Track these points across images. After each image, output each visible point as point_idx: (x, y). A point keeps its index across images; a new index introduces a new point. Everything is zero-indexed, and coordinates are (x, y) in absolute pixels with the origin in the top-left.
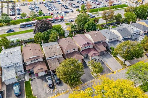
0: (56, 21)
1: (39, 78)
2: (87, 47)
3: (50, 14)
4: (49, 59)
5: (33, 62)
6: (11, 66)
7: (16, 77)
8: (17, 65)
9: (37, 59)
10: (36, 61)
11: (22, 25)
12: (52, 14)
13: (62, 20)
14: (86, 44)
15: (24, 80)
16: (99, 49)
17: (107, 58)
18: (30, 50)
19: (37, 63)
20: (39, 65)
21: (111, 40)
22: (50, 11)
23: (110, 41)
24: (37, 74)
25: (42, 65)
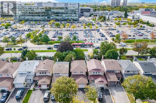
0: (85, 46)
1: (41, 90)
2: (96, 73)
3: (84, 40)
4: (55, 76)
5: (42, 74)
6: (24, 73)
7: (24, 84)
8: (29, 74)
9: (45, 73)
10: (44, 74)
11: (55, 45)
12: (86, 40)
13: (91, 46)
14: (95, 70)
15: (29, 88)
16: (109, 78)
17: (117, 91)
18: (44, 64)
19: (44, 76)
20: (45, 79)
21: (128, 72)
22: (85, 37)
23: (126, 73)
24: (40, 86)
25: (47, 79)
